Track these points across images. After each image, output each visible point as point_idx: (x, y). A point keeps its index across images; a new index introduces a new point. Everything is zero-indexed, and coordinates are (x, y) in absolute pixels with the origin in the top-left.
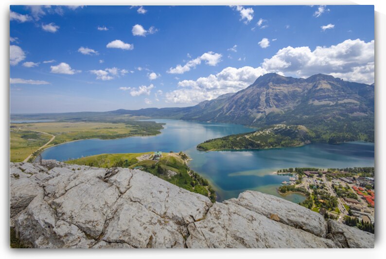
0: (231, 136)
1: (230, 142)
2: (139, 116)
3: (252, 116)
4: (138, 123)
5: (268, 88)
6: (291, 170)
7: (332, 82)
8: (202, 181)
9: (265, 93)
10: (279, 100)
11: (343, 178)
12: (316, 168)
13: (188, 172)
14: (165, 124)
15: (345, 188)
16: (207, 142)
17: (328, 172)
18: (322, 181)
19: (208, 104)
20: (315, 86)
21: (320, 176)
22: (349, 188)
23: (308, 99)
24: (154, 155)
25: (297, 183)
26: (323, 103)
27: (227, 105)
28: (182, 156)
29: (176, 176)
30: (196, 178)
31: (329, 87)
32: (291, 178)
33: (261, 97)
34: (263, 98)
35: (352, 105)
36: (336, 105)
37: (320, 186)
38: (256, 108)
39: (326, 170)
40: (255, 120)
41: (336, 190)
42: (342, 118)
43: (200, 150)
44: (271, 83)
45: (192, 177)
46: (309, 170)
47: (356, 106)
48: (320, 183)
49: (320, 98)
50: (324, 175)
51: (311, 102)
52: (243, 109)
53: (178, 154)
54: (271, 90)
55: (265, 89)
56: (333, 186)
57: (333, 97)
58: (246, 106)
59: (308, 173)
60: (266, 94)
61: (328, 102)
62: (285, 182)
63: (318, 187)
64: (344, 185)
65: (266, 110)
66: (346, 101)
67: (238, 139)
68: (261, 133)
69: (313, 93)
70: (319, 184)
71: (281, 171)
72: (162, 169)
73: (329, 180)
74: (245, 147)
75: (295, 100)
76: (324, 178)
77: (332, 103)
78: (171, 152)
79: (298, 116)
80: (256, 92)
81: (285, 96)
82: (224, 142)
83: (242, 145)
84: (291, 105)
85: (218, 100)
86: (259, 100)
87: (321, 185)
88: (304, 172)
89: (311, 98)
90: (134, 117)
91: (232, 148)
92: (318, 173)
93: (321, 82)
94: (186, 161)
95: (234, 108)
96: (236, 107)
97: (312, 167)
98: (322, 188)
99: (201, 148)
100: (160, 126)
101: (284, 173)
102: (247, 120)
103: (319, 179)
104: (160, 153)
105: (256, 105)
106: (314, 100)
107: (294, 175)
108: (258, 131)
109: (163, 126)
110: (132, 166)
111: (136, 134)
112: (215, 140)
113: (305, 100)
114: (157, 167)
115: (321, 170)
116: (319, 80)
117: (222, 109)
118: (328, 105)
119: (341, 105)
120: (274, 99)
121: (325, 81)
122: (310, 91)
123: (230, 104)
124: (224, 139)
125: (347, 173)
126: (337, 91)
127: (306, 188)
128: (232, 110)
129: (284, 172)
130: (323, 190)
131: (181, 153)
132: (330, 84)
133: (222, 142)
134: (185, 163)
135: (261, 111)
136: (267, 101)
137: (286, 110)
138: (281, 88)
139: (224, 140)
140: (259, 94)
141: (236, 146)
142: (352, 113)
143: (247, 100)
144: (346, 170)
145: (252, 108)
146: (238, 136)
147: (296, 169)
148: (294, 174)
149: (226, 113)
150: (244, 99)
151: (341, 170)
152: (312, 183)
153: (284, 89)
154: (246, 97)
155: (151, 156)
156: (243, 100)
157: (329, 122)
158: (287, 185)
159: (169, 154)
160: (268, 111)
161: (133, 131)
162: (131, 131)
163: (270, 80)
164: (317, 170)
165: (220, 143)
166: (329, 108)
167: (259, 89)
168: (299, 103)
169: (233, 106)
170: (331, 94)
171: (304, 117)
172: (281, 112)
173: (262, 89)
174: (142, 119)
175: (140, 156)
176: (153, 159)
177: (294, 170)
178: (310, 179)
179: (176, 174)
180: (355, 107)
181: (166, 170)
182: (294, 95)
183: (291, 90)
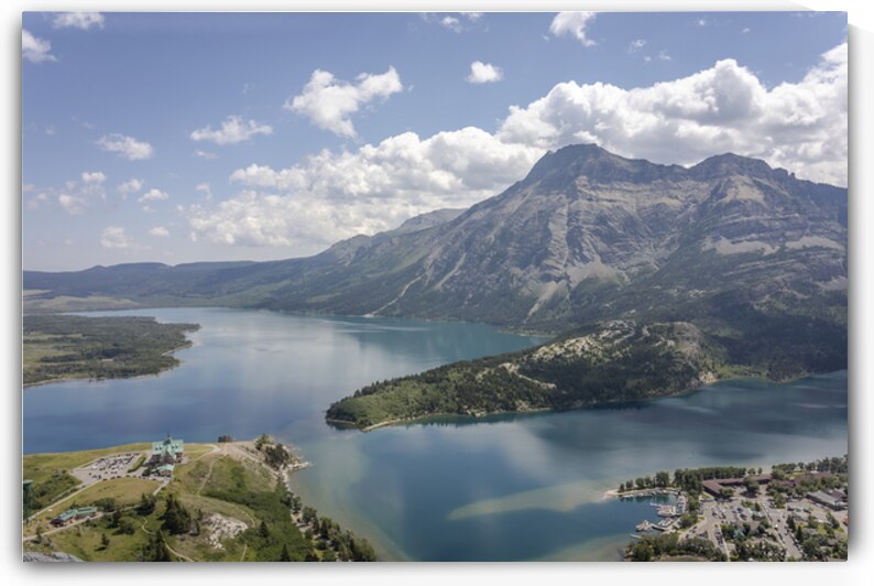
0: (453, 366)
1: (451, 391)
2: (84, 295)
3: (525, 291)
4: (80, 324)
5: (574, 194)
6: (662, 480)
7: (765, 182)
8: (352, 547)
9: (565, 211)
10: (610, 238)
11: (819, 494)
12: (738, 466)
13: (294, 518)
14: (195, 328)
15: (825, 527)
16: (366, 391)
17: (775, 476)
18: (758, 508)
19: (364, 248)
20: (717, 193)
21: (752, 492)
22: (836, 526)
23: (698, 236)
24: (149, 454)
25: (685, 525)
26: (745, 246)
27: (436, 253)
28: (270, 452)
29: (244, 538)
30: (325, 537)
31: (757, 195)
32: (664, 509)
33: (551, 226)
34: (559, 230)
35: (823, 256)
36: (782, 254)
37: (754, 526)
38: (538, 264)
39: (767, 472)
40: (536, 308)
41: (800, 537)
42: (800, 296)
43: (340, 427)
44: (583, 179)
45: (308, 536)
46: (717, 474)
47: (835, 257)
48: (754, 517)
49: (734, 233)
50: (763, 489)
51: (708, 244)
52: (492, 268)
53: (251, 445)
54: (583, 203)
55: (565, 200)
56: (791, 522)
57: (771, 229)
58: (502, 256)
59: (714, 484)
60: (569, 214)
61: (758, 245)
62: (647, 525)
63: (747, 529)
64: (820, 515)
65: (571, 271)
66: (808, 241)
67: (480, 376)
68: (558, 351)
69: (713, 216)
70: (749, 520)
71: (629, 486)
72: (185, 514)
73: (778, 504)
74: (506, 407)
75: (661, 237)
76: (763, 499)
77: (769, 250)
78: (222, 440)
79: (674, 292)
80: (534, 210)
81: (630, 223)
82: (430, 388)
83: (495, 400)
84: (650, 255)
85: (401, 237)
86: (548, 234)
87: (757, 523)
88: (704, 483)
89: (708, 232)
90: (60, 302)
91: (460, 411)
92: (746, 484)
93: (733, 178)
94: (284, 474)
95: (461, 262)
96: (469, 260)
97: (724, 465)
98: (760, 532)
99: (343, 416)
100: (175, 337)
101: (641, 493)
102: (508, 307)
103: (749, 504)
104: (177, 446)
105: (536, 255)
106: (716, 239)
107: (672, 497)
108: (547, 344)
109: (189, 336)
110: (49, 509)
111: (67, 371)
112: (396, 382)
113: (691, 237)
114: (161, 507)
115: (752, 472)
116: (728, 173)
117: (418, 267)
118: (757, 256)
119: (794, 252)
120: (596, 233)
121: (746, 178)
122: (703, 209)
123: (445, 250)
124: (430, 378)
125: (828, 474)
126: (781, 209)
127: (712, 537)
128: (455, 271)
129: (641, 487)
130: (764, 540)
131: (263, 441)
132: (760, 186)
133: (424, 392)
134: (280, 479)
135: (555, 273)
136: (573, 239)
137: (635, 270)
138: (617, 195)
139: (429, 381)
140: (545, 216)
141: (473, 403)
142: (826, 279)
143: (505, 237)
144: (823, 466)
145: (523, 265)
146: (478, 365)
147: (678, 475)
148: (671, 491)
149: (432, 283)
150: (496, 231)
151: (810, 468)
152: (730, 519)
153: (624, 199)
154: (502, 224)
155: (136, 460)
156: (491, 236)
157: (764, 309)
158: (654, 535)
159: (216, 449)
160: (577, 273)
161: (55, 360)
162: (46, 360)
163: (579, 167)
164: (741, 473)
165: (414, 394)
166: (761, 264)
167: (544, 199)
168: (675, 248)
169: (456, 258)
170: (764, 218)
171: (692, 293)
172: (619, 276)
173: (554, 199)
174: (99, 310)
175: (85, 463)
176: (147, 474)
177: (672, 478)
178: (724, 508)
179: (244, 527)
180: (833, 262)
181: (201, 515)
182: (657, 222)
183: (648, 203)
